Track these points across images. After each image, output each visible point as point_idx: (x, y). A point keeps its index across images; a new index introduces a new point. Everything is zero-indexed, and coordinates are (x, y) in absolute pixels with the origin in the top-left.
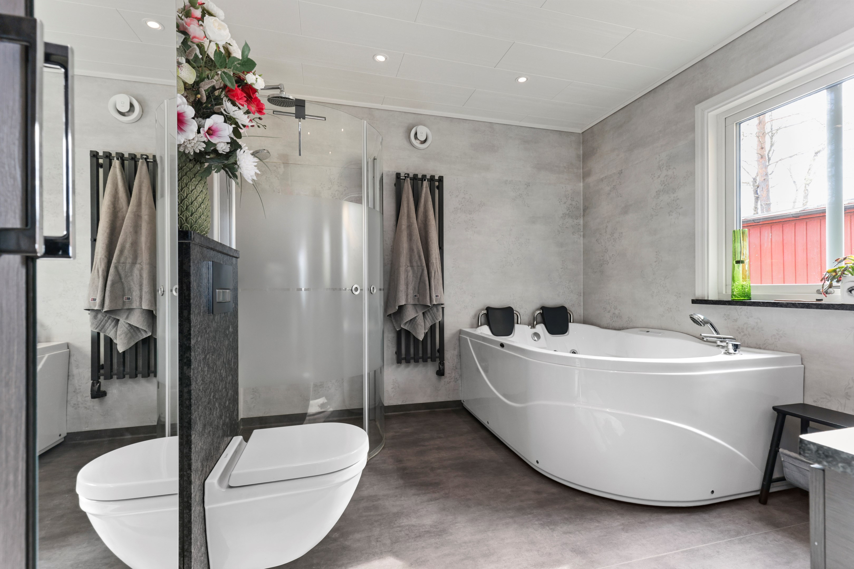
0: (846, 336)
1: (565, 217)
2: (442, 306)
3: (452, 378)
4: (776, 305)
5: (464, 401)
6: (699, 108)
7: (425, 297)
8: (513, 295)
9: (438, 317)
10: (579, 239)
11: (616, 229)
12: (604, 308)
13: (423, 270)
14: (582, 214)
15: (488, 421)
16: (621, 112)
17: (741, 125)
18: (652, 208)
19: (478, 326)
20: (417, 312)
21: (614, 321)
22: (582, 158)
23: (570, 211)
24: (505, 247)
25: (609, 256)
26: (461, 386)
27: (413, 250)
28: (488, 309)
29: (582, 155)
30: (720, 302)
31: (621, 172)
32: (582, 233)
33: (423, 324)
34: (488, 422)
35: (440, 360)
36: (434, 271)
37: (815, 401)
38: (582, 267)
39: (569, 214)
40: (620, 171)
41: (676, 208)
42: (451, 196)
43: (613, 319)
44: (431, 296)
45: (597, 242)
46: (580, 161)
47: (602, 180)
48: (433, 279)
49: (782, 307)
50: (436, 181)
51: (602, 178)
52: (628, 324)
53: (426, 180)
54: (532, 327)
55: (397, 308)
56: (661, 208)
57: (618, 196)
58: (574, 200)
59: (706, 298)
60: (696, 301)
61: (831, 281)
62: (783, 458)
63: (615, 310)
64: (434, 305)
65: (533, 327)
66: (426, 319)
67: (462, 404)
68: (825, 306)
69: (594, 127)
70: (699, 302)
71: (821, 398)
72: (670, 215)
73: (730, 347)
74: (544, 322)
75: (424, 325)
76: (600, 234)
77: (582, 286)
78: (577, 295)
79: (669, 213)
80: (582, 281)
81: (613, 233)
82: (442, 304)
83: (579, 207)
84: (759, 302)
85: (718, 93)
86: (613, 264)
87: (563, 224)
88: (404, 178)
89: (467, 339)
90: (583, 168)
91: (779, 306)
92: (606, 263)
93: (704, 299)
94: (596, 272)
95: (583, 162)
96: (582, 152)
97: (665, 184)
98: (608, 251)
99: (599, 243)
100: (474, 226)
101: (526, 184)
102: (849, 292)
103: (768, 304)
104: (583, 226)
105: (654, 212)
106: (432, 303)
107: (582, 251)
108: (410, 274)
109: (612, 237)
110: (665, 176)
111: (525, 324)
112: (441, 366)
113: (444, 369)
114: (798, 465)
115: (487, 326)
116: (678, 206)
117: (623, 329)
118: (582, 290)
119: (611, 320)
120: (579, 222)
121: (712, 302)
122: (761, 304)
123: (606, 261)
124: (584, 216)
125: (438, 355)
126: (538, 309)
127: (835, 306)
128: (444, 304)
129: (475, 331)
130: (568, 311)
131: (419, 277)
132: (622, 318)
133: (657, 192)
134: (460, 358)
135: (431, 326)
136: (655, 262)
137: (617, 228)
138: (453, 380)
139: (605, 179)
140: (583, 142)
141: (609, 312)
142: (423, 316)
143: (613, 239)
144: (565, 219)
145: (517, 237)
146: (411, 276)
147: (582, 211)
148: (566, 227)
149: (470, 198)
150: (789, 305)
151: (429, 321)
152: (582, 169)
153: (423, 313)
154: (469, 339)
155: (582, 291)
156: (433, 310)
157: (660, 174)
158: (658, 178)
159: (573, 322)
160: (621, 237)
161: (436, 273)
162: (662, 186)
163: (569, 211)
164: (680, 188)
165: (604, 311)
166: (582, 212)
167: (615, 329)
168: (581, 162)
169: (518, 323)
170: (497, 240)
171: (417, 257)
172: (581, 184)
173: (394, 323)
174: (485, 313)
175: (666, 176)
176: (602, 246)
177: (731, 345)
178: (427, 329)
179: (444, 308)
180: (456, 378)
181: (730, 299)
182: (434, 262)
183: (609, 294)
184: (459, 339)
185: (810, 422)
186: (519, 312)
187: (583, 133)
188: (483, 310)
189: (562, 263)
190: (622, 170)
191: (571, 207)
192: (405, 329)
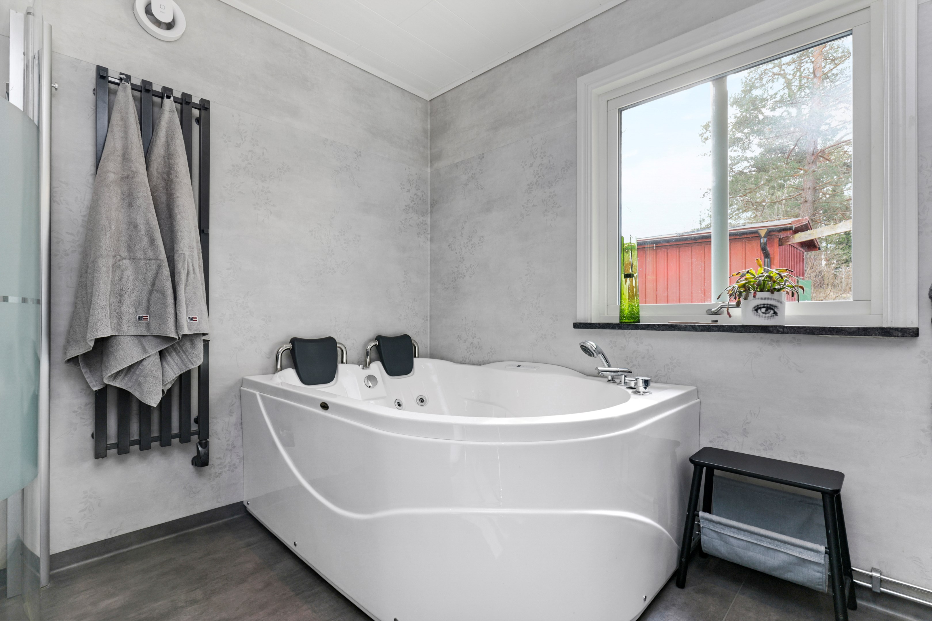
0: (744, 363)
1: (409, 210)
2: (205, 338)
3: (225, 466)
4: (673, 328)
5: (248, 504)
6: (582, 81)
7: (163, 320)
8: (336, 318)
9: (195, 359)
10: (426, 243)
11: (475, 232)
12: (458, 336)
13: (159, 267)
14: (429, 211)
15: (296, 541)
16: (483, 77)
17: (623, 112)
18: (523, 206)
19: (276, 370)
20: (144, 350)
21: (471, 354)
22: (429, 134)
23: (415, 204)
24: (323, 243)
25: (466, 267)
26: (244, 476)
27: (136, 226)
28: (294, 341)
29: (429, 130)
30: (608, 325)
31: (481, 157)
32: (429, 236)
33: (159, 374)
34: (295, 543)
35: (199, 438)
36: (186, 272)
37: (711, 442)
38: (429, 283)
39: (413, 206)
40: (481, 154)
41: (553, 207)
42: (225, 142)
43: (470, 351)
44: (179, 318)
45: (450, 248)
46: (427, 138)
47: (457, 165)
48: (184, 285)
49: (681, 330)
50: (195, 106)
51: (457, 163)
52: (491, 357)
53: (172, 98)
54: (363, 367)
55: (92, 344)
56: (534, 206)
57: (479, 188)
58: (419, 189)
59: (589, 322)
60: (579, 324)
61: (739, 298)
62: (703, 523)
63: (473, 338)
64: (185, 336)
65: (366, 366)
66: (168, 364)
67: (245, 507)
68: (727, 329)
69: (445, 94)
70: (583, 326)
71: (718, 437)
72: (545, 215)
73: (641, 384)
74: (381, 359)
75: (161, 376)
76: (453, 238)
77: (429, 307)
78: (423, 319)
79: (544, 212)
80: (429, 301)
81: (471, 237)
82: (204, 335)
83: (425, 199)
84: (654, 325)
85: (605, 65)
86: (471, 277)
87: (406, 219)
88: (118, 81)
89: (254, 395)
90: (431, 149)
91: (676, 329)
92: (461, 277)
93: (586, 322)
94: (448, 288)
95: (431, 140)
96: (429, 126)
97: (539, 175)
98: (464, 260)
99: (452, 250)
100: (270, 201)
101: (355, 153)
102: (755, 312)
103: (664, 327)
104: (430, 226)
105: (526, 210)
106: (179, 333)
107: (429, 260)
108: (129, 273)
109: (469, 241)
110: (539, 165)
111: (353, 363)
112: (200, 449)
113: (207, 455)
114: (720, 531)
115: (293, 369)
116: (555, 204)
117: (484, 364)
118: (429, 312)
119: (468, 352)
120: (425, 221)
121: (599, 326)
122: (656, 327)
123: (462, 274)
124: (431, 212)
125: (194, 427)
126: (371, 341)
127: (738, 328)
128: (208, 334)
129: (271, 379)
130: (413, 341)
131: (150, 280)
132: (482, 349)
133: (528, 185)
134: (242, 428)
135: (181, 376)
136: (526, 275)
137: (476, 230)
138: (227, 468)
139: (461, 165)
140: (431, 114)
141: (465, 341)
142: (160, 358)
143: (472, 244)
144: (408, 214)
145: (342, 230)
146: (131, 279)
147: (429, 206)
148: (410, 225)
149: (263, 154)
150: (688, 328)
151: (175, 367)
152: (429, 149)
153: (161, 353)
154: (259, 394)
155: (429, 314)
156: (183, 345)
157: (533, 162)
158: (530, 167)
159: (418, 357)
160: (482, 242)
161: (191, 275)
162: (535, 177)
163: (413, 203)
164: (558, 180)
165: (459, 341)
166: (429, 208)
167: (473, 364)
168: (429, 140)
169: (342, 362)
170: (310, 231)
171: (145, 241)
172: (429, 170)
173: (86, 376)
174: (289, 349)
175: (541, 164)
176: (456, 253)
177: (641, 381)
178: (171, 382)
179: (210, 342)
180: (234, 465)
181: (617, 322)
182: (187, 254)
183: (465, 318)
184: (241, 395)
185: (715, 470)
186: (344, 344)
187: (431, 100)
188: (285, 343)
189: (405, 274)
190: (483, 154)
191: (416, 198)
192: (117, 387)
